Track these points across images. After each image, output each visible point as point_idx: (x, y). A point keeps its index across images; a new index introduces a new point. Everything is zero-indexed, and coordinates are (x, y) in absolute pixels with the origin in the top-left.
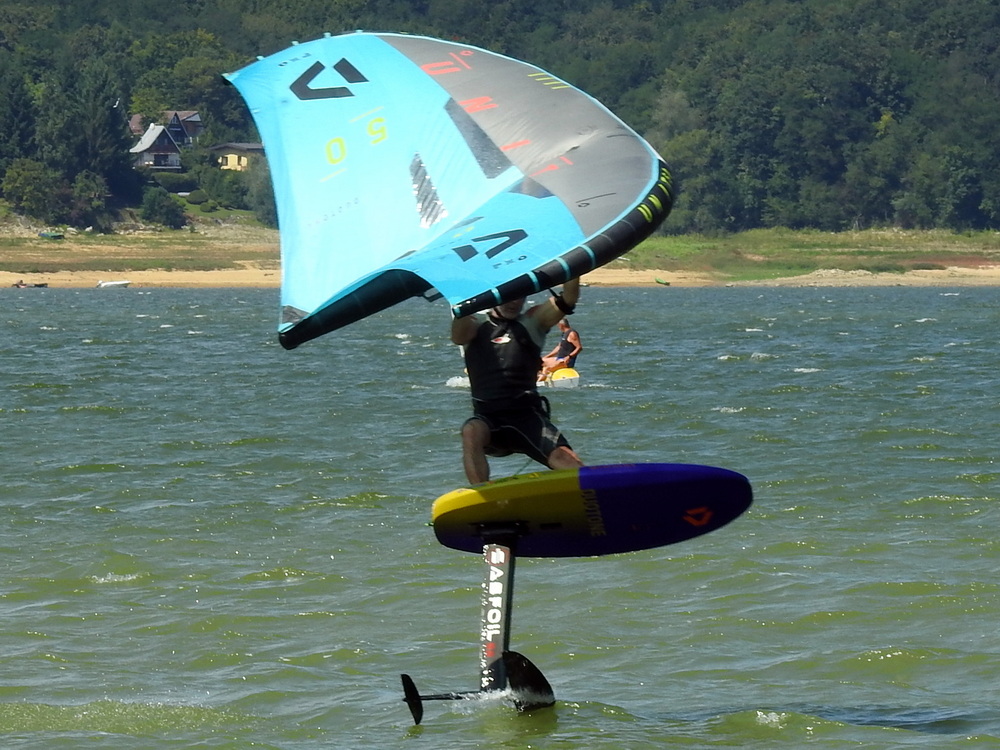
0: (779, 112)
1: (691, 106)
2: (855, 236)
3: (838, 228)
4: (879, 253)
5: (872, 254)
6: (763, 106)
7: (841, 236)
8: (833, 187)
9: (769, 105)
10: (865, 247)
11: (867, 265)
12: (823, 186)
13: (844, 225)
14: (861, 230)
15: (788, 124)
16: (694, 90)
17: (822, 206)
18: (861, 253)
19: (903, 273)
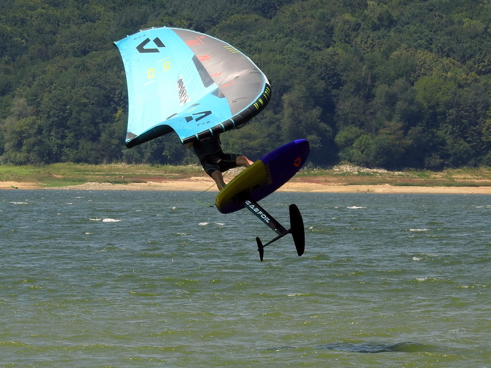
0: (70, 108)
1: (28, 105)
2: (105, 167)
3: (97, 163)
4: (116, 175)
5: (113, 175)
6: (62, 105)
7: (98, 167)
8: (95, 144)
9: (65, 105)
10: (109, 172)
11: (110, 180)
12: (90, 143)
13: (99, 161)
14: (107, 164)
15: (74, 114)
16: (30, 98)
17: (89, 152)
18: (108, 175)
19: (127, 184)
